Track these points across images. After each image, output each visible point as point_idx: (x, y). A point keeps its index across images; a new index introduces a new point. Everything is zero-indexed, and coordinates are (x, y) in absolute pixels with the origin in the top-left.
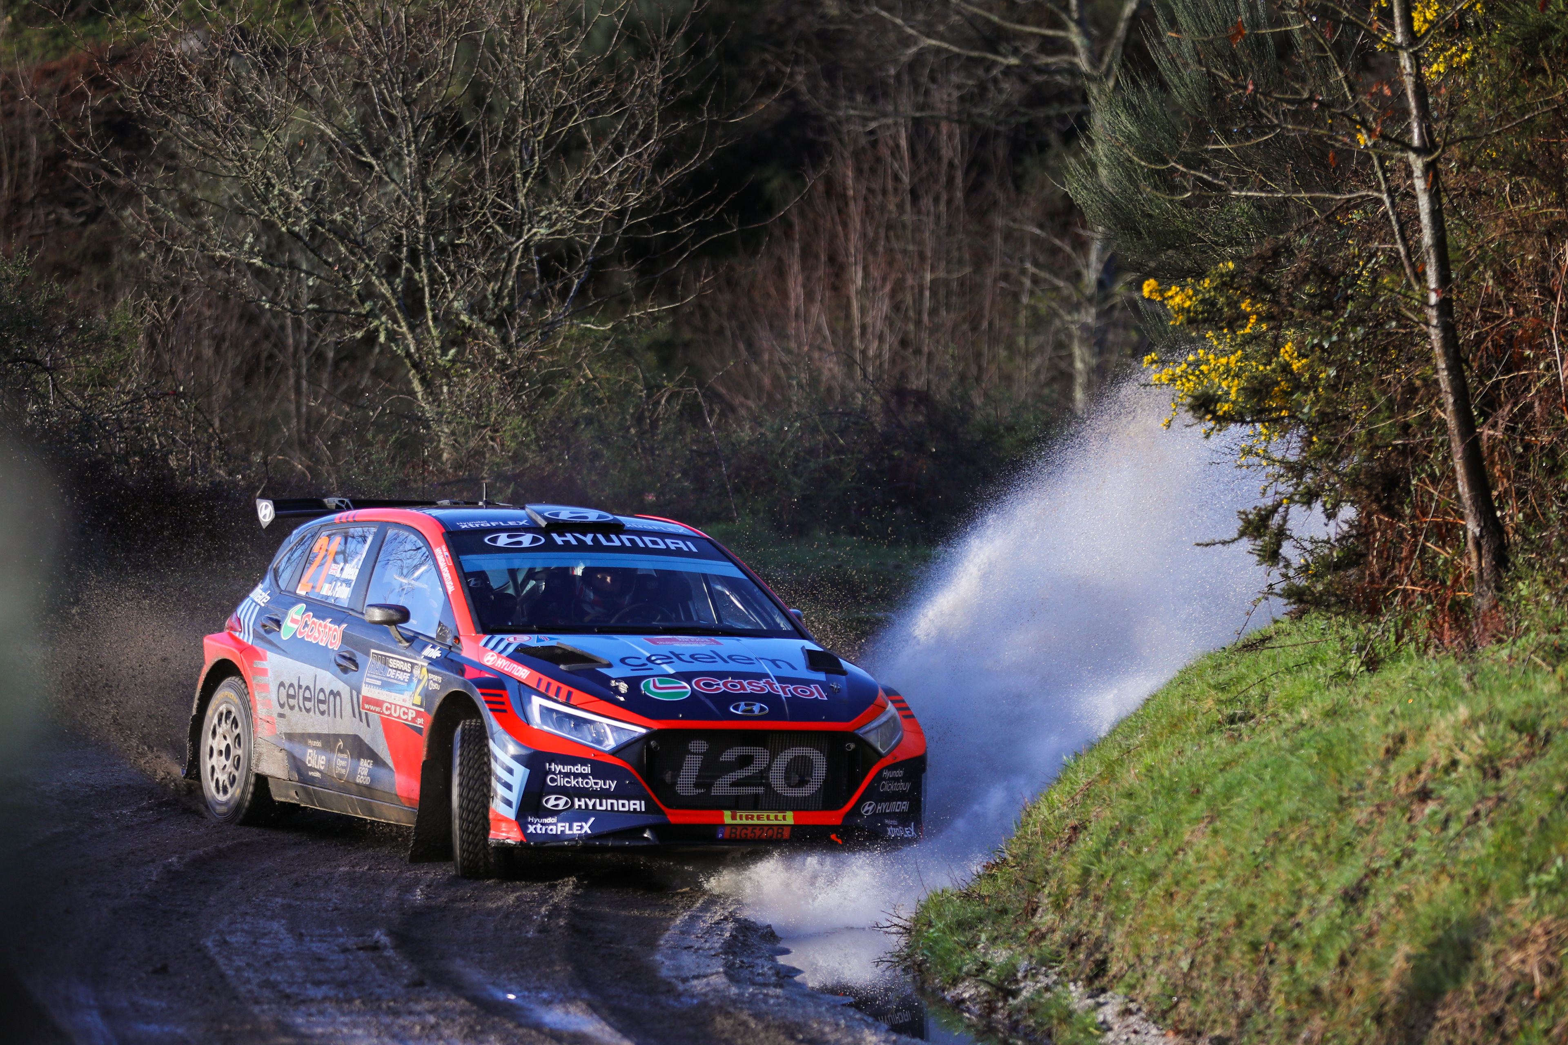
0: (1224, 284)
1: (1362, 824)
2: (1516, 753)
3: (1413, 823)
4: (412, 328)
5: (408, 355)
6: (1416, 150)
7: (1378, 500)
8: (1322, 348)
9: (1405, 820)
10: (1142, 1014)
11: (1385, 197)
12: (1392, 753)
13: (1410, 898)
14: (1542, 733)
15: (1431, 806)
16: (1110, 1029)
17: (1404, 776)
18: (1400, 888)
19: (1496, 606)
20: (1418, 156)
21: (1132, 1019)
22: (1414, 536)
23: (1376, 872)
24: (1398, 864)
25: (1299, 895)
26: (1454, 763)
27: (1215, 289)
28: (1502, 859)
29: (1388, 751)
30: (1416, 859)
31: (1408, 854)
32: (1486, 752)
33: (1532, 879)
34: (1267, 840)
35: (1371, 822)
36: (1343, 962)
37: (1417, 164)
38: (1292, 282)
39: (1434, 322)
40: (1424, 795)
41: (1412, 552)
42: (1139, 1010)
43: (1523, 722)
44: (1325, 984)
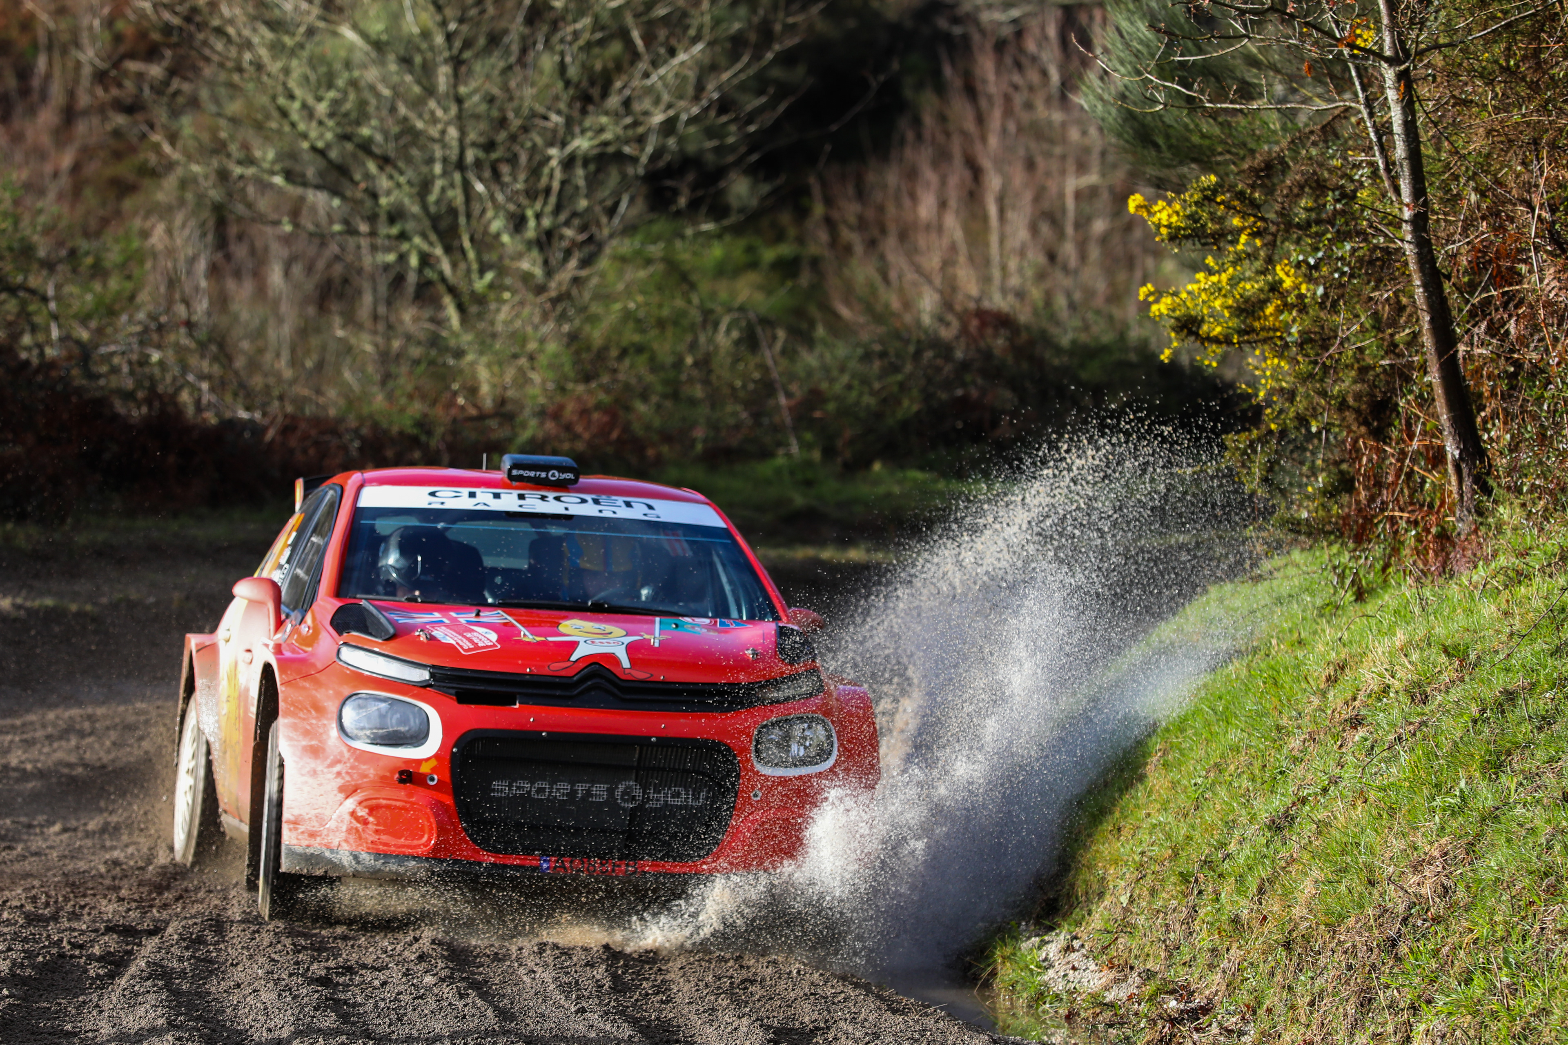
0: (1206, 198)
1: (1296, 753)
2: (1445, 677)
3: (1344, 750)
4: (448, 250)
5: (443, 279)
6: (1388, 60)
7: (1366, 423)
8: (1308, 264)
9: (1335, 747)
10: (1084, 951)
11: (1362, 108)
12: (1332, 680)
13: (1328, 825)
14: (1473, 657)
15: (1361, 732)
16: (1051, 966)
17: (1340, 703)
18: (1321, 815)
19: (1476, 531)
20: (1390, 66)
21: (1074, 956)
22: (1401, 460)
23: (1304, 801)
24: (1325, 790)
25: (1231, 825)
26: (1386, 689)
27: (1197, 203)
28: (1415, 785)
29: (1329, 678)
30: (1341, 785)
31: (1335, 781)
32: (1415, 678)
33: (1438, 801)
34: (1208, 772)
35: (1304, 751)
36: (1261, 891)
37: (1389, 74)
38: (1287, 196)
39: (1409, 237)
40: (1356, 722)
41: (1398, 477)
42: (1082, 946)
43: (1456, 647)
44: (1245, 914)
